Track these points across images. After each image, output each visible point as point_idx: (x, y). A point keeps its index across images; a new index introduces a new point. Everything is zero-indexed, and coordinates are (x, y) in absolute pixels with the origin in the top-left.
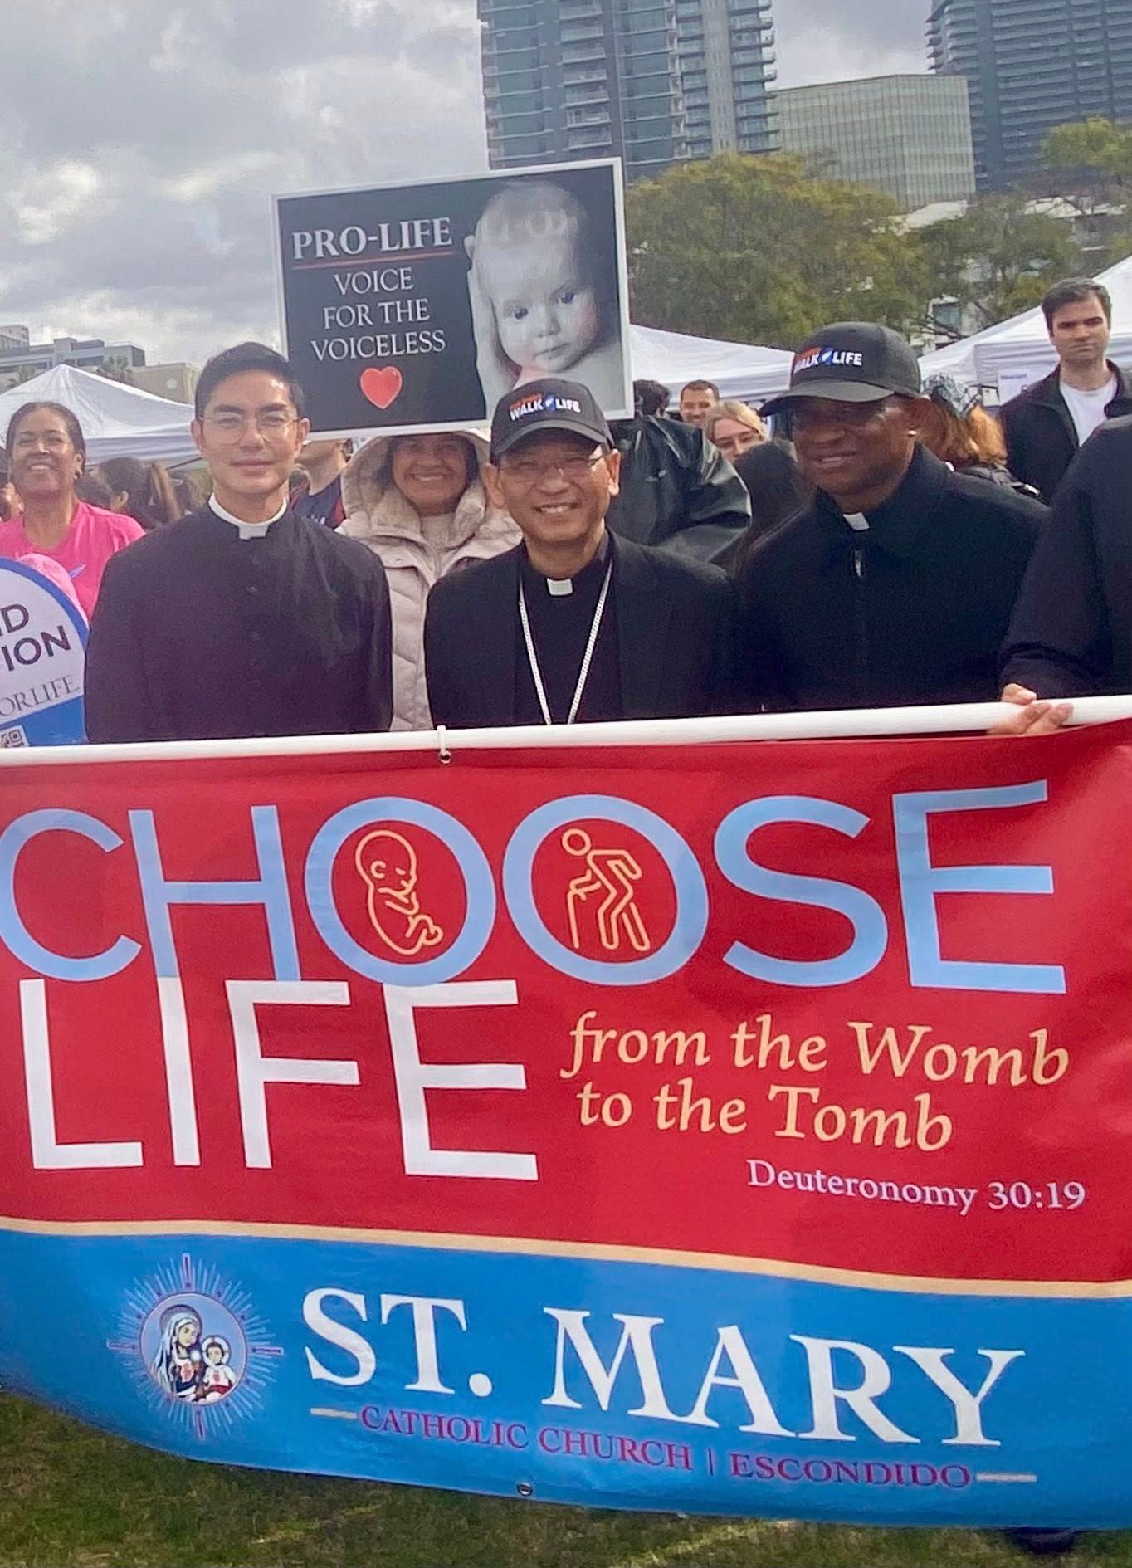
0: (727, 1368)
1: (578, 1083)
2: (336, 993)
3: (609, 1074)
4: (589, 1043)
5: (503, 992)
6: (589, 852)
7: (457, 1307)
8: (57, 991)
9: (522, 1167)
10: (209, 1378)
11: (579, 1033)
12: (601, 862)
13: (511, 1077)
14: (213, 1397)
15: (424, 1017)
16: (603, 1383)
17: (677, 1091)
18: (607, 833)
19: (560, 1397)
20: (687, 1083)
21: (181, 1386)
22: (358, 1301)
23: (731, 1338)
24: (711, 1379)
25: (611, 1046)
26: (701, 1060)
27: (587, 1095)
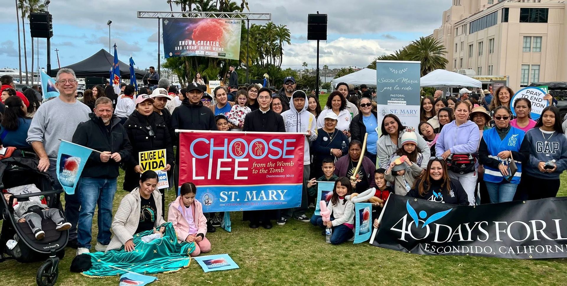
0: (262, 195)
1: (253, 169)
2: (230, 160)
3: (256, 168)
4: (255, 165)
5: (247, 160)
6: (258, 145)
7: (237, 192)
8: (197, 159)
9: (246, 178)
10: (209, 203)
11: (254, 164)
12: (259, 146)
13: (247, 169)
14: (209, 204)
15: (239, 162)
16: (250, 198)
17: (262, 169)
18: (260, 143)
19: (246, 200)
20: (263, 169)
21: (206, 204)
22: (226, 193)
23: (263, 192)
24: (260, 196)
25: (257, 165)
26: (265, 166)
27: (254, 170)
